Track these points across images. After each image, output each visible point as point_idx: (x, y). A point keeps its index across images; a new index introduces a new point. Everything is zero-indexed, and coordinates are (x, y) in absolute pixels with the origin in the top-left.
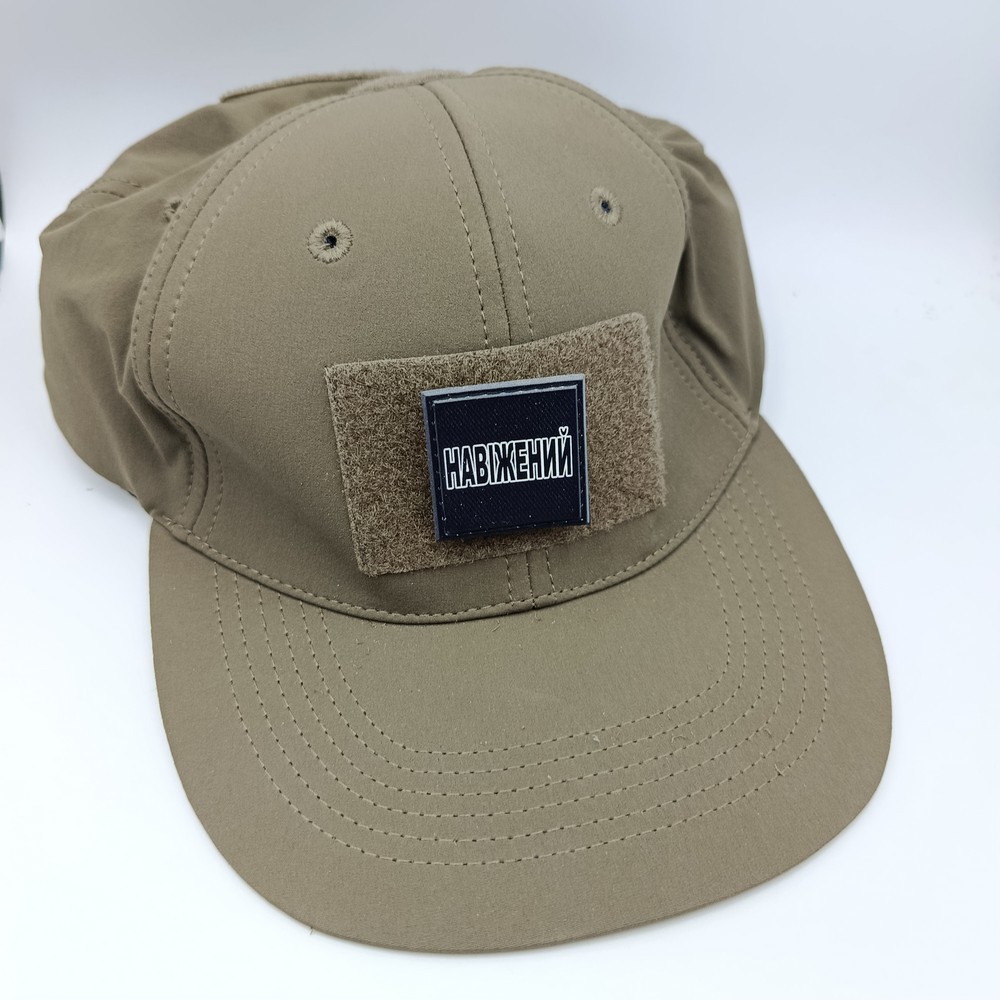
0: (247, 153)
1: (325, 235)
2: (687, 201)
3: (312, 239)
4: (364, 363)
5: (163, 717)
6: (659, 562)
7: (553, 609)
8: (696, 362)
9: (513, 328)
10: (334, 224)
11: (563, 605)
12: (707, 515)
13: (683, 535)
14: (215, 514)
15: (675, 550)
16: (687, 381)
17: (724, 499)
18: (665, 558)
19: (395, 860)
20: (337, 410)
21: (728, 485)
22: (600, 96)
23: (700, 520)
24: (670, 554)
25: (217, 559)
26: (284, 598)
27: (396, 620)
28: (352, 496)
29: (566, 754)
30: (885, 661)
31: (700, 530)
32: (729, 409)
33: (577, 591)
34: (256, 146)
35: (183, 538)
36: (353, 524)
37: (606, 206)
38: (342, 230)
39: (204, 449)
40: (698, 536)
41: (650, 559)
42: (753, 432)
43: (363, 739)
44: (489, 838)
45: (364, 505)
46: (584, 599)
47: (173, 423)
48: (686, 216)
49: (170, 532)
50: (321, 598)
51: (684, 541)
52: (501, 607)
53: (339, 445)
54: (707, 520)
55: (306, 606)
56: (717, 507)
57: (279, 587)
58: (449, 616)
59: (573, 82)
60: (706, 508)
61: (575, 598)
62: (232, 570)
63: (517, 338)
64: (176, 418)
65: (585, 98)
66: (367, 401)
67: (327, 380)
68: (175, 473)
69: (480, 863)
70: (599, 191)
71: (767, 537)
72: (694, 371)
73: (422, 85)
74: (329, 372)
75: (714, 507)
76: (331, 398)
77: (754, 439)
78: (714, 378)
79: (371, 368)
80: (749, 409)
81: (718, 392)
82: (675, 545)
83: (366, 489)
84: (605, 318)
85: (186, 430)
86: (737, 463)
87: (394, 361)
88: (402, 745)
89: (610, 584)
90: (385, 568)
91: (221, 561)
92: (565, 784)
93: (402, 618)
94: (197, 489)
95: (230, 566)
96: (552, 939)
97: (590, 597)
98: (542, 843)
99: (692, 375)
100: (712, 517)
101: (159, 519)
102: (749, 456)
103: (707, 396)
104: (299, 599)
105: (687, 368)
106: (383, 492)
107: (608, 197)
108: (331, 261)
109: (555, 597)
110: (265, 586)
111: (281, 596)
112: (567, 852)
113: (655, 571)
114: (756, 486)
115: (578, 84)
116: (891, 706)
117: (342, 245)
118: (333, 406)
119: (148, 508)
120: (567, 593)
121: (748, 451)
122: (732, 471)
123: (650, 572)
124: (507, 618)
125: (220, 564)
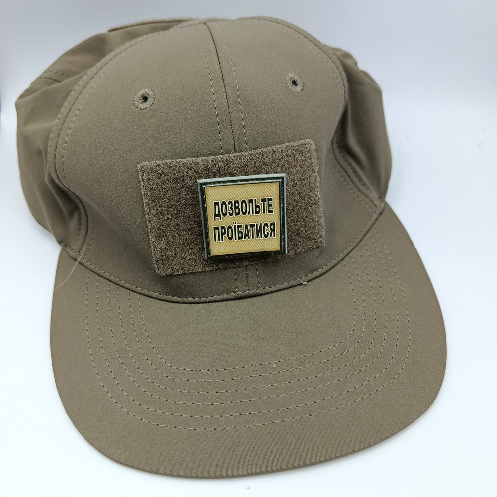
0: (111, 59)
1: (142, 96)
2: (346, 84)
3: (136, 98)
4: (157, 161)
5: (51, 345)
6: (321, 275)
7: (260, 297)
8: (350, 171)
9: (236, 144)
10: (147, 91)
11: (265, 296)
12: (350, 252)
13: (336, 262)
14: (90, 245)
15: (330, 269)
16: (344, 181)
17: (361, 244)
18: (324, 273)
19: (158, 425)
20: (143, 186)
21: (363, 237)
22: (300, 28)
23: (345, 254)
24: (327, 271)
25: (90, 268)
26: (121, 288)
27: (176, 300)
28: (151, 232)
29: (257, 374)
30: (445, 332)
31: (345, 260)
32: (367, 197)
33: (273, 288)
34: (116, 56)
35: (74, 257)
36: (152, 247)
37: (294, 83)
38: (151, 93)
39: (86, 211)
40: (344, 263)
41: (316, 274)
42: (381, 210)
43: (151, 361)
44: (210, 416)
45: (158, 238)
46: (276, 293)
47: (71, 196)
48: (345, 92)
49: (69, 254)
50: (139, 288)
51: (336, 265)
52: (232, 295)
53: (144, 206)
54: (350, 255)
55: (131, 293)
56: (357, 248)
57: (119, 283)
58: (203, 299)
59: (285, 22)
60: (350, 248)
61: (272, 292)
62: (97, 274)
63: (238, 149)
64: (71, 193)
65: (290, 29)
66: (159, 181)
67: (139, 170)
68: (73, 224)
69: (203, 429)
70: (291, 75)
71: (383, 264)
72: (349, 177)
73: (205, 24)
74: (139, 166)
75: (355, 248)
76: (141, 180)
77: (381, 214)
78: (360, 180)
79: (160, 164)
80: (379, 198)
81: (362, 188)
82: (331, 267)
83: (159, 229)
84: (291, 142)
85: (77, 201)
86: (370, 226)
87: (173, 160)
88: (170, 365)
89: (292, 286)
90: (169, 272)
91: (92, 269)
92: (255, 389)
93: (180, 300)
94: (83, 232)
95: (96, 271)
96: (237, 473)
97: (281, 292)
98: (238, 421)
99: (348, 178)
100: (352, 253)
101: (64, 248)
102: (377, 222)
103: (355, 190)
104: (128, 289)
105: (345, 174)
106: (168, 230)
107: (296, 78)
108: (144, 109)
109: (260, 291)
110: (112, 282)
111: (120, 287)
112: (251, 426)
113: (318, 280)
114: (379, 237)
115: (287, 23)
116: (445, 357)
117: (150, 100)
118: (142, 184)
119: (60, 242)
120: (267, 289)
121: (377, 219)
122: (367, 229)
123: (315, 280)
124: (235, 301)
125: (91, 270)
